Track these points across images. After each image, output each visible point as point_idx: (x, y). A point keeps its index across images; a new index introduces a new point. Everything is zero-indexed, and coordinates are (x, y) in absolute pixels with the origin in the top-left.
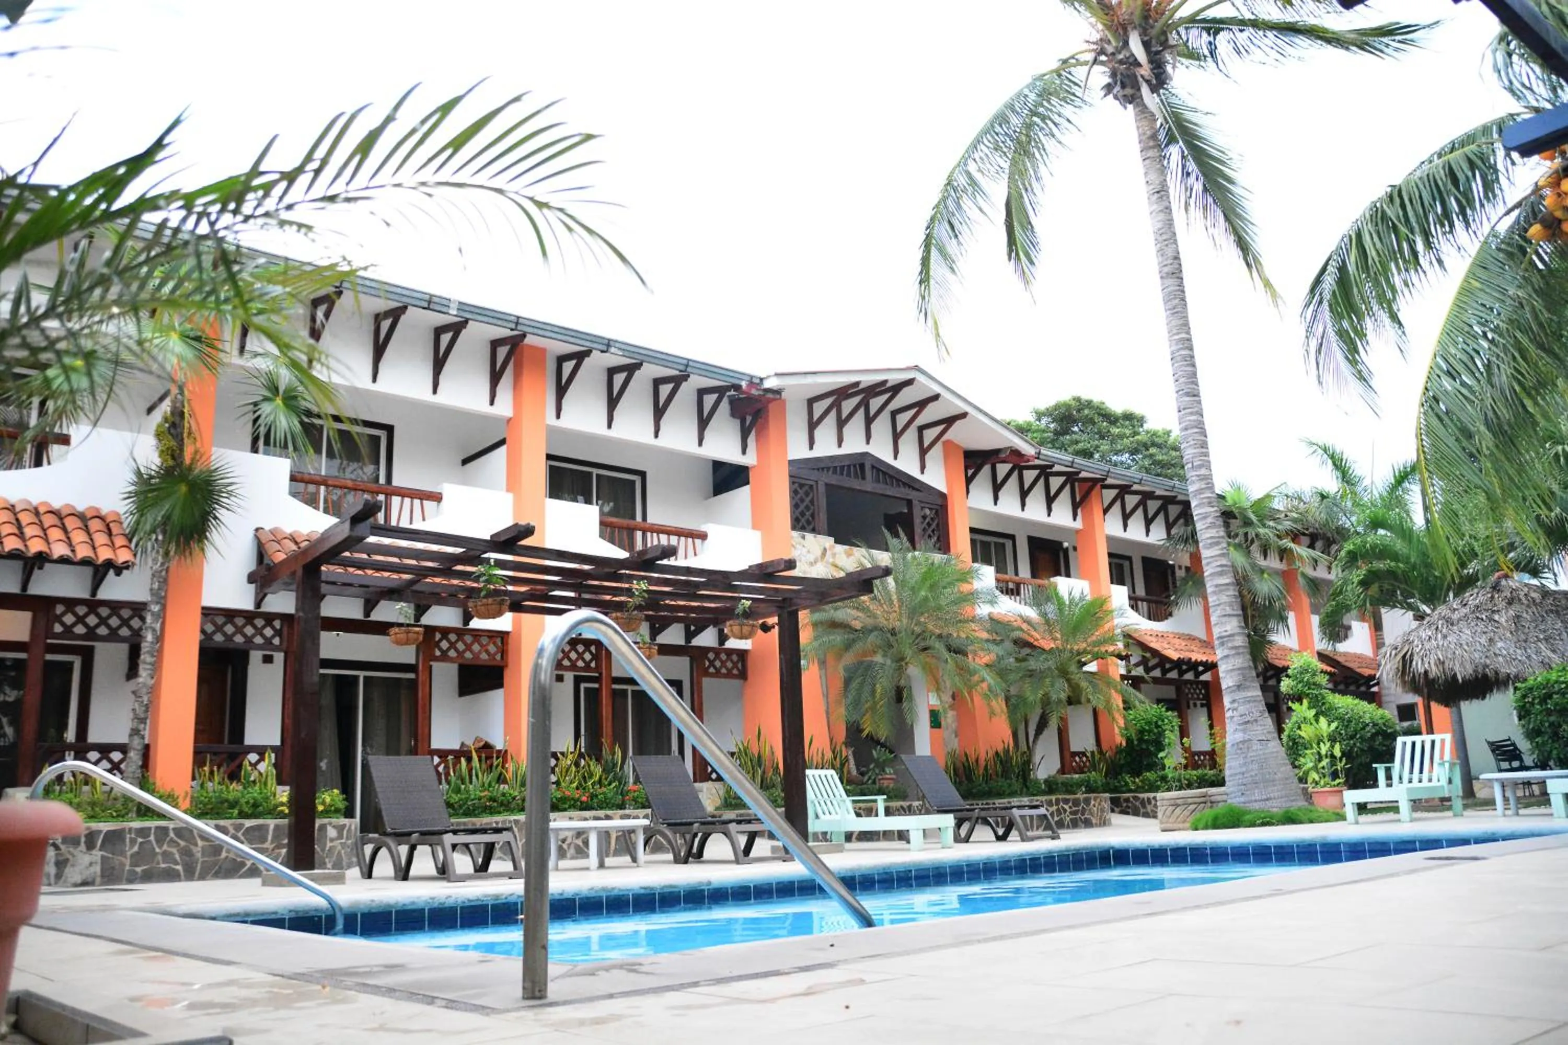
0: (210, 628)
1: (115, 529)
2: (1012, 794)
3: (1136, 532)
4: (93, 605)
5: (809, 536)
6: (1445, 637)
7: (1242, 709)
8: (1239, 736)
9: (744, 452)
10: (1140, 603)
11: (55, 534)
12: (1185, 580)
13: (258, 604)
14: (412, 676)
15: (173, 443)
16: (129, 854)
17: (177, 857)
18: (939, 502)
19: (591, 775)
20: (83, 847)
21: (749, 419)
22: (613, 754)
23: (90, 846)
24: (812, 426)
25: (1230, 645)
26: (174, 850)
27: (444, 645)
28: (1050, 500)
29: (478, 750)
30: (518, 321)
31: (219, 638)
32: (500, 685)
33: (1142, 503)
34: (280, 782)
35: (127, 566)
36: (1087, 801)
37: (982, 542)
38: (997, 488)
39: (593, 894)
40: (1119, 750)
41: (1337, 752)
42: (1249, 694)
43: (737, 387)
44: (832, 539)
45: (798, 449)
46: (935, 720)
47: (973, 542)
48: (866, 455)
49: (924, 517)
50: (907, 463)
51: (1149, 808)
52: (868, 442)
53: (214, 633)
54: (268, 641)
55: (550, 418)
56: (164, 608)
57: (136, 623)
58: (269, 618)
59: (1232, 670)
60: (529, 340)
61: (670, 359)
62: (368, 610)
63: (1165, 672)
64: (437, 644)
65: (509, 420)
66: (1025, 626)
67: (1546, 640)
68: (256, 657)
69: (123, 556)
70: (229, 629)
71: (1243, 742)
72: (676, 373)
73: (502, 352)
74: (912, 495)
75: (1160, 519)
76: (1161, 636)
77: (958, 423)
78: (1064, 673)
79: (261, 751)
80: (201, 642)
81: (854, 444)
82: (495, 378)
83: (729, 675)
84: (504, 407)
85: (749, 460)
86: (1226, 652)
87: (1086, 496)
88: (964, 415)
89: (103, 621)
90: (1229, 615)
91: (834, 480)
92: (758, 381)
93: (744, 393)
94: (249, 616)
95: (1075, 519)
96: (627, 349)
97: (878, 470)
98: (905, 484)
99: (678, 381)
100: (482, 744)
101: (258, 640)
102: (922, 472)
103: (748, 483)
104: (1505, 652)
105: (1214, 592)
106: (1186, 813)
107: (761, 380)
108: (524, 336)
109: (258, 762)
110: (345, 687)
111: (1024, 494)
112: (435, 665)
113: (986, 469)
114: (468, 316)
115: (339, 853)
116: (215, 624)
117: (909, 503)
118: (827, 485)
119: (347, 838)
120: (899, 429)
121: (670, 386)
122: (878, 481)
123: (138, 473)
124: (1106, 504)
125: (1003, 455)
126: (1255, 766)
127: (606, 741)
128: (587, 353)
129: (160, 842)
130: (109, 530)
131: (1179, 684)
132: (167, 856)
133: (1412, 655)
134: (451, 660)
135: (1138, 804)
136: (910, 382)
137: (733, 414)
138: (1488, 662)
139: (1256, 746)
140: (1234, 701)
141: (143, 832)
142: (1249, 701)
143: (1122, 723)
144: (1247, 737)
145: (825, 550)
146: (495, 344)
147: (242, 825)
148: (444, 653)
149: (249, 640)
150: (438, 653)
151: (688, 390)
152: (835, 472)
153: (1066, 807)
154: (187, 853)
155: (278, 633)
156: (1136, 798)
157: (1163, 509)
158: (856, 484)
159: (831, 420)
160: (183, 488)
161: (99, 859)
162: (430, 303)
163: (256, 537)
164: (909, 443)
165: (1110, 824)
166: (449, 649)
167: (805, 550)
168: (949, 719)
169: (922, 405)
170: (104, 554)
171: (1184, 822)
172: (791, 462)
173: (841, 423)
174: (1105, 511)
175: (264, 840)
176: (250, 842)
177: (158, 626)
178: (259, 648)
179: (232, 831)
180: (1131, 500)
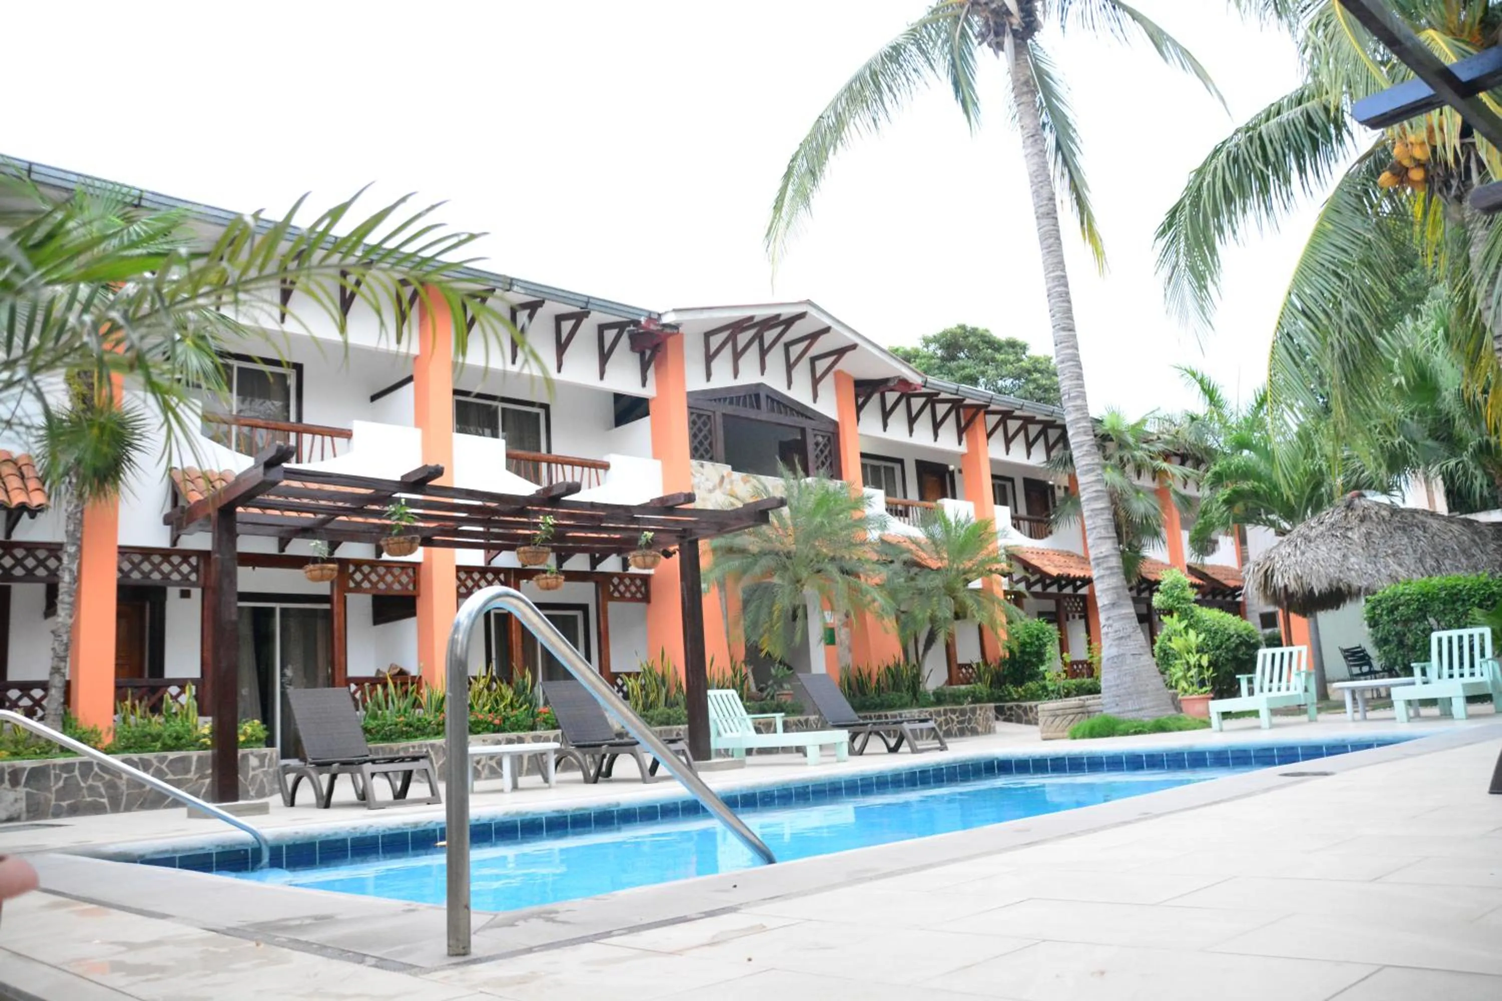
0: (126, 566)
1: (27, 472)
2: (903, 706)
3: (1017, 455)
4: (8, 546)
5: (708, 464)
6: (1303, 553)
7: (1117, 626)
8: (1114, 651)
9: (644, 384)
10: (1021, 522)
12: (1064, 501)
13: (174, 542)
14: (327, 606)
15: (84, 387)
16: (54, 789)
17: (102, 790)
18: (831, 429)
19: (503, 698)
20: (7, 784)
21: (648, 353)
22: (524, 677)
23: (15, 782)
24: (709, 358)
25: (1105, 565)
26: (99, 784)
27: (358, 576)
28: (936, 426)
29: (393, 677)
30: (424, 261)
31: (136, 575)
32: (412, 613)
33: (1023, 428)
34: (201, 712)
35: (40, 509)
36: (973, 711)
37: (873, 467)
38: (886, 415)
39: (508, 819)
40: (1003, 662)
41: (1205, 661)
42: (1123, 611)
43: (637, 323)
44: (730, 467)
45: (696, 382)
46: (830, 637)
47: (864, 466)
48: (759, 385)
49: (817, 444)
50: (800, 394)
51: (1031, 715)
52: (762, 374)
53: (131, 571)
54: (185, 578)
55: (455, 357)
56: (80, 549)
57: (52, 563)
58: (186, 555)
59: (1107, 590)
60: (437, 280)
61: (571, 296)
62: (283, 545)
63: (1045, 587)
64: (351, 576)
65: (416, 358)
66: (913, 547)
67: (1394, 555)
68: (173, 593)
69: (37, 499)
70: (146, 567)
71: (1117, 657)
72: (578, 310)
73: (407, 292)
74: (805, 423)
75: (1041, 442)
76: (1042, 554)
77: (849, 355)
78: (950, 591)
79: (182, 684)
80: (119, 580)
81: (749, 376)
82: (401, 317)
83: (633, 599)
84: (412, 345)
85: (649, 392)
86: (1102, 572)
87: (970, 422)
88: (854, 347)
89: (19, 562)
90: (1105, 538)
91: (730, 409)
92: (656, 317)
93: (643, 328)
94: (166, 554)
95: (960, 444)
96: (528, 286)
97: (773, 400)
98: (798, 413)
99: (579, 317)
100: (396, 671)
101: (175, 577)
102: (815, 401)
103: (647, 414)
104: (1357, 567)
105: (1090, 516)
106: (1065, 723)
107: (660, 315)
108: (429, 276)
109: (179, 695)
110: (261, 619)
111: (912, 420)
112: (349, 596)
113: (876, 397)
115: (262, 781)
116: (132, 563)
117: (803, 431)
118: (724, 415)
119: (269, 767)
120: (792, 359)
121: (572, 323)
122: (773, 410)
123: (49, 417)
124: (989, 429)
125: (891, 384)
126: (1128, 679)
127: (516, 666)
128: (491, 292)
129: (84, 776)
130: (22, 473)
131: (1059, 599)
132: (92, 790)
133: (1273, 570)
134: (365, 591)
135: (1020, 712)
136: (801, 316)
137: (633, 348)
138: (1342, 576)
139: (1130, 660)
140: (1108, 619)
141: (68, 768)
142: (1123, 617)
143: (1004, 637)
144: (1121, 652)
145: (723, 478)
146: (400, 284)
147: (166, 757)
148: (358, 584)
149: (166, 577)
150: (352, 585)
151: (588, 327)
152: (731, 403)
153: (954, 717)
154: (112, 786)
155: (195, 569)
156: (1019, 707)
157: (1043, 432)
158: (752, 414)
159: (727, 353)
160: (95, 431)
161: (24, 795)
162: (334, 245)
163: (171, 477)
164: (802, 374)
165: (995, 732)
166: (363, 580)
167: (703, 478)
168: (842, 635)
169: (813, 337)
170: (18, 498)
171: (1063, 731)
172: (690, 394)
173: (737, 356)
174: (989, 436)
175: (187, 771)
176: (174, 773)
177: (75, 567)
178: (176, 584)
179: (155, 763)
180: (1013, 425)
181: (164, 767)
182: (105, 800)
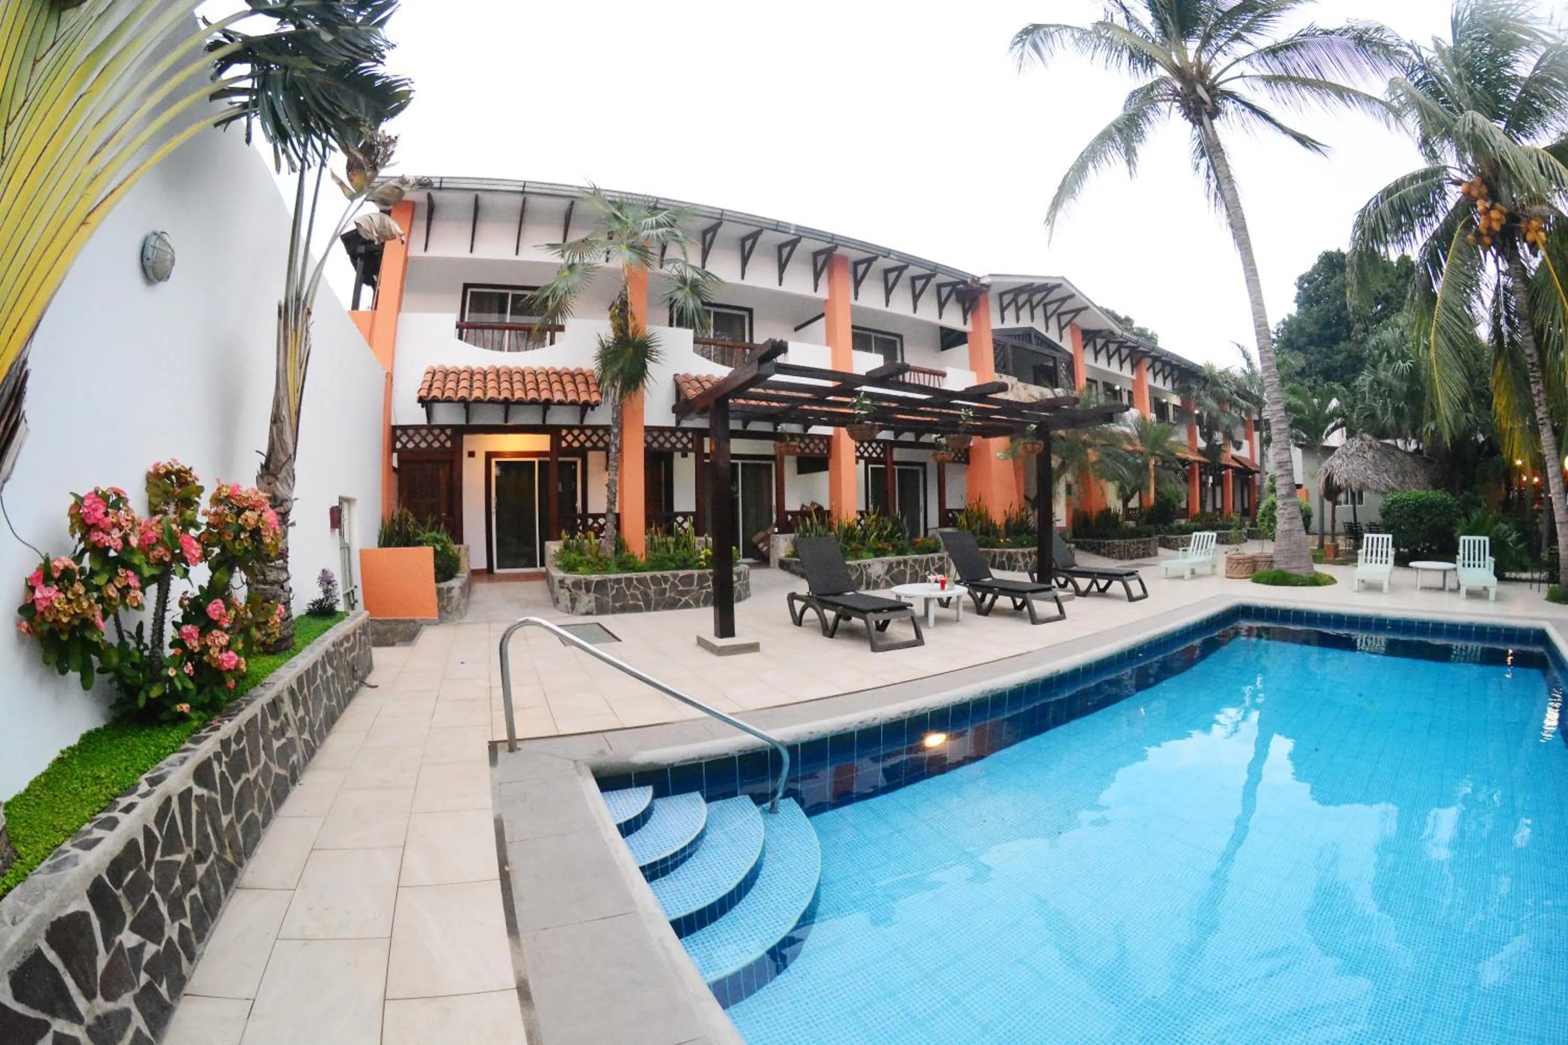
0: (650, 439)
1: (591, 381)
2: (1114, 538)
4: (582, 428)
5: (1004, 374)
9: (965, 324)
11: (556, 386)
13: (678, 422)
14: (772, 462)
15: (622, 322)
16: (611, 595)
17: (640, 597)
18: (1070, 359)
20: (584, 591)
21: (969, 304)
23: (588, 591)
24: (1003, 310)
26: (638, 592)
27: (792, 444)
28: (1121, 362)
29: (815, 511)
30: (833, 237)
31: (655, 445)
32: (826, 468)
34: (698, 533)
35: (597, 404)
36: (1150, 542)
38: (1097, 353)
40: (1152, 509)
43: (965, 283)
44: (1016, 379)
45: (996, 324)
48: (1031, 328)
49: (1063, 368)
50: (1052, 335)
51: (1172, 544)
52: (1032, 320)
54: (685, 446)
55: (852, 301)
56: (621, 430)
57: (606, 440)
58: (685, 431)
60: (840, 251)
61: (927, 263)
62: (745, 426)
64: (788, 444)
65: (826, 301)
68: (677, 455)
69: (595, 397)
70: (661, 439)
72: (929, 273)
73: (821, 259)
74: (1055, 354)
77: (1082, 313)
79: (685, 515)
80: (645, 449)
81: (1025, 323)
82: (817, 276)
83: (959, 462)
84: (823, 293)
85: (968, 328)
87: (1138, 362)
88: (1086, 308)
89: (589, 438)
91: (1015, 342)
92: (977, 279)
93: (967, 286)
94: (672, 430)
95: (1133, 375)
96: (901, 256)
97: (1039, 338)
98: (1052, 347)
99: (929, 278)
100: (816, 506)
101: (679, 446)
102: (1061, 340)
103: (966, 342)
107: (980, 278)
108: (836, 247)
109: (683, 522)
111: (1109, 358)
112: (785, 456)
113: (1091, 343)
114: (801, 234)
116: (653, 437)
117: (1056, 360)
118: (1012, 345)
120: (1049, 314)
121: (924, 281)
122: (1037, 344)
123: (601, 343)
125: (1104, 334)
128: (875, 258)
129: (629, 587)
130: (587, 381)
132: (634, 597)
134: (795, 454)
136: (1059, 286)
137: (958, 300)
141: (618, 581)
146: (816, 255)
147: (677, 575)
149: (673, 445)
150: (787, 449)
151: (934, 281)
152: (1015, 338)
154: (645, 594)
155: (691, 440)
158: (1027, 346)
159: (1012, 308)
160: (631, 350)
161: (593, 599)
162: (778, 227)
163: (675, 380)
164: (1053, 322)
165: (1156, 554)
166: (794, 447)
168: (1075, 488)
169: (1063, 300)
170: (584, 397)
172: (993, 330)
173: (1018, 309)
174: (1148, 369)
175: (691, 584)
176: (683, 586)
177: (618, 442)
178: (679, 450)
179: (672, 579)
180: (1158, 365)
181: (676, 581)
182: (641, 603)
